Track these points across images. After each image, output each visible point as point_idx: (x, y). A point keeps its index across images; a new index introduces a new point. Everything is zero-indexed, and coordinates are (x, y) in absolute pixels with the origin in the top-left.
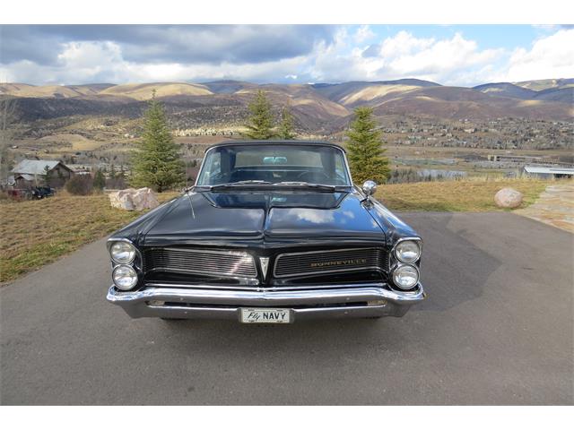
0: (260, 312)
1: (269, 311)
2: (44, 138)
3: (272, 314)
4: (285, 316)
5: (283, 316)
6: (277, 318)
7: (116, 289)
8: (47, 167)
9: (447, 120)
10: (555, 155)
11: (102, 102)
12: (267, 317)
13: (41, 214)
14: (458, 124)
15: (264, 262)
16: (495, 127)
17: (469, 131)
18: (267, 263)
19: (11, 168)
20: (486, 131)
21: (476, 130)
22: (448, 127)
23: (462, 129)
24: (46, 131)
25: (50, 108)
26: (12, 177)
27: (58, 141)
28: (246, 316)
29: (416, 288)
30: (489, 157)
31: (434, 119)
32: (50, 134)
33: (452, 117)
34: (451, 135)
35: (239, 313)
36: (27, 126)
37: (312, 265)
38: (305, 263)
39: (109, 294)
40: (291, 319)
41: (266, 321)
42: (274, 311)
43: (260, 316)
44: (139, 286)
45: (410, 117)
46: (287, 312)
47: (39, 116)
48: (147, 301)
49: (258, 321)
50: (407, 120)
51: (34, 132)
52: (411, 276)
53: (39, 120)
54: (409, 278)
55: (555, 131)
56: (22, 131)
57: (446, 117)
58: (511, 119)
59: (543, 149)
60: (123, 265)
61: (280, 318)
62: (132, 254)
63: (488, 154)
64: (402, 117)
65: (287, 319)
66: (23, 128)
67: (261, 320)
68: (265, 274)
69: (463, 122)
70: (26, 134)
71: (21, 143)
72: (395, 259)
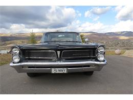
0: (57, 69)
3: (61, 70)
4: (65, 71)
6: (63, 71)
7: (13, 63)
14: (102, 41)
16: (110, 42)
28: (53, 71)
29: (104, 61)
35: (51, 70)
40: (67, 72)
41: (59, 72)
43: (57, 71)
44: (20, 62)
52: (103, 57)
57: (99, 40)
60: (15, 55)
62: (18, 52)
63: (109, 48)
65: (65, 72)
67: (58, 72)
72: (98, 52)
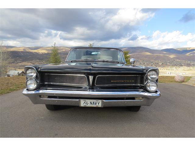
0: (89, 101)
1: (92, 101)
2: (19, 64)
3: (94, 102)
5: (98, 103)
6: (96, 104)
7: (27, 90)
8: (18, 73)
9: (152, 60)
10: (189, 72)
11: (39, 53)
12: (92, 104)
13: (11, 80)
14: (157, 62)
15: (91, 78)
16: (169, 63)
17: (160, 64)
18: (92, 78)
19: (6, 73)
20: (166, 64)
21: (163, 64)
22: (153, 63)
23: (158, 63)
24: (19, 62)
25: (22, 54)
26: (7, 76)
27: (23, 65)
28: (83, 103)
29: (156, 92)
30: (167, 73)
31: (148, 60)
32: (21, 63)
33: (154, 59)
34: (154, 65)
35: (80, 101)
36: (13, 60)
37: (112, 81)
38: (108, 80)
39: (24, 91)
40: (102, 105)
41: (91, 106)
42: (95, 101)
43: (89, 103)
44: (37, 89)
45: (141, 59)
46: (100, 101)
47: (17, 56)
48: (40, 95)
49: (88, 106)
50: (140, 60)
51: (15, 62)
52: (154, 86)
53: (18, 58)
54: (153, 87)
55: (189, 64)
56: (12, 61)
57: (152, 59)
58: (174, 60)
59: (186, 70)
60: (31, 79)
61: (97, 104)
62: (35, 74)
63: (167, 72)
64: (138, 59)
65: (100, 105)
66: (12, 60)
68: (91, 83)
69: (158, 61)
70: (13, 62)
71: (11, 65)
72: (147, 79)
